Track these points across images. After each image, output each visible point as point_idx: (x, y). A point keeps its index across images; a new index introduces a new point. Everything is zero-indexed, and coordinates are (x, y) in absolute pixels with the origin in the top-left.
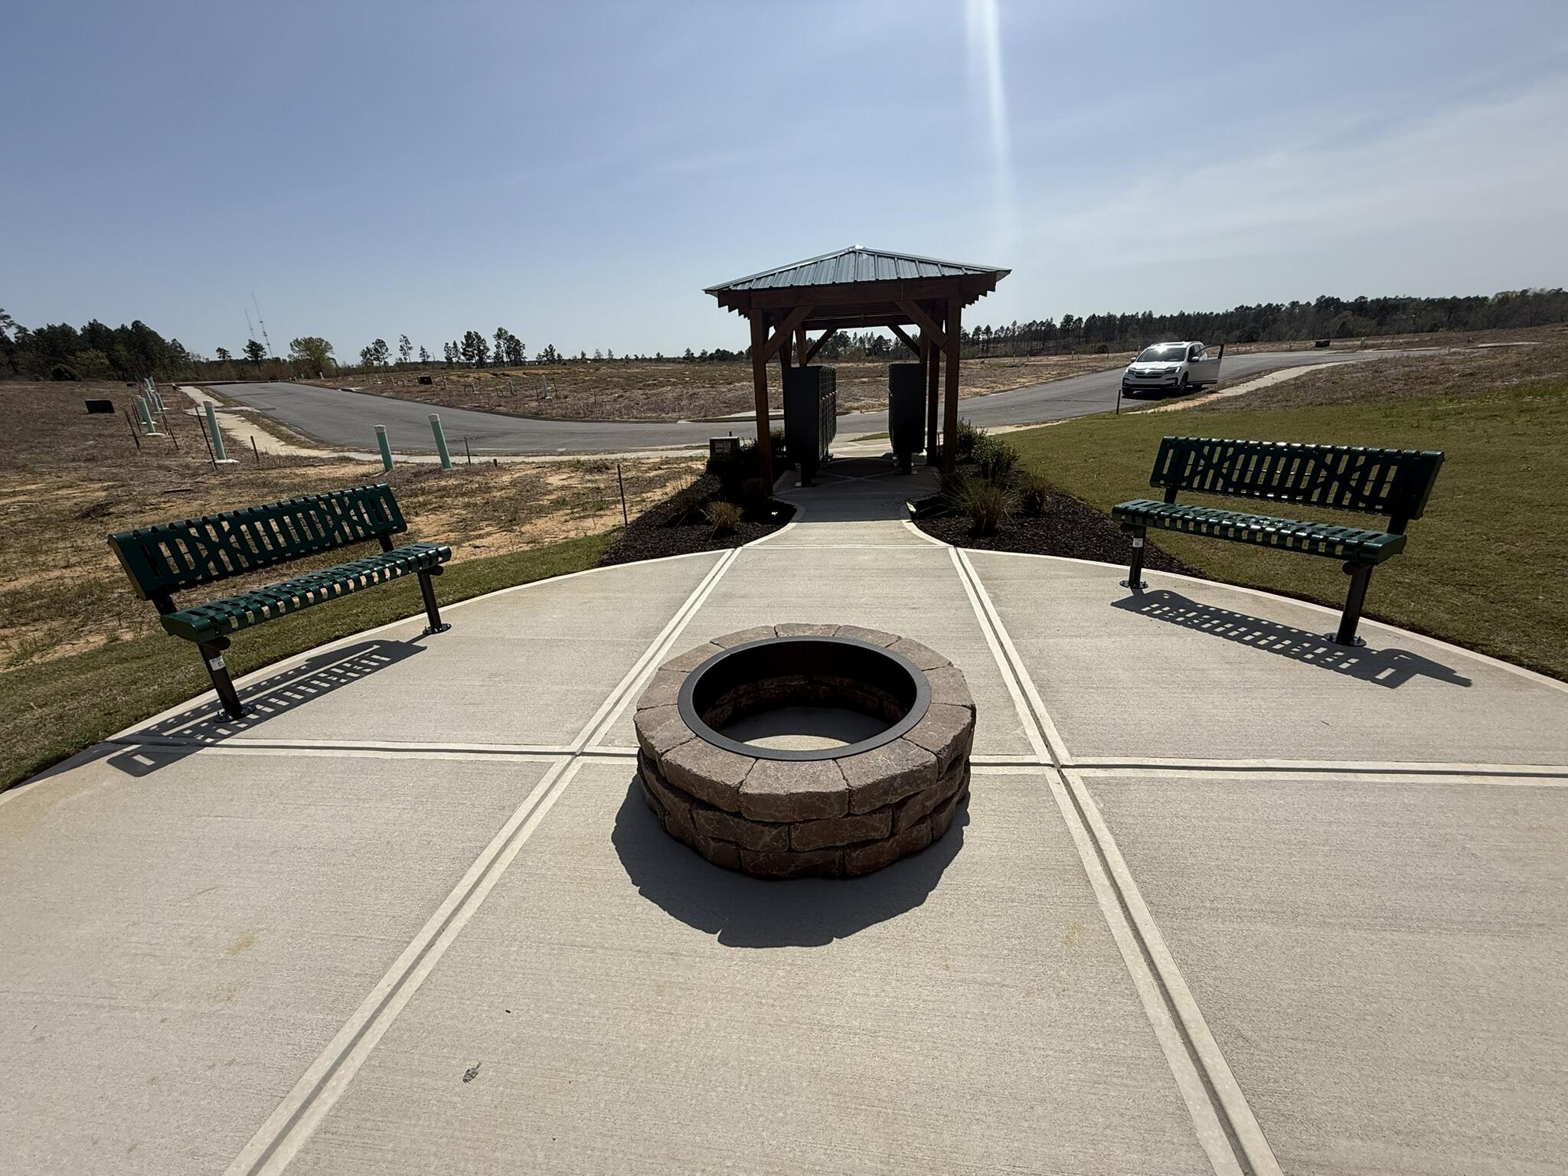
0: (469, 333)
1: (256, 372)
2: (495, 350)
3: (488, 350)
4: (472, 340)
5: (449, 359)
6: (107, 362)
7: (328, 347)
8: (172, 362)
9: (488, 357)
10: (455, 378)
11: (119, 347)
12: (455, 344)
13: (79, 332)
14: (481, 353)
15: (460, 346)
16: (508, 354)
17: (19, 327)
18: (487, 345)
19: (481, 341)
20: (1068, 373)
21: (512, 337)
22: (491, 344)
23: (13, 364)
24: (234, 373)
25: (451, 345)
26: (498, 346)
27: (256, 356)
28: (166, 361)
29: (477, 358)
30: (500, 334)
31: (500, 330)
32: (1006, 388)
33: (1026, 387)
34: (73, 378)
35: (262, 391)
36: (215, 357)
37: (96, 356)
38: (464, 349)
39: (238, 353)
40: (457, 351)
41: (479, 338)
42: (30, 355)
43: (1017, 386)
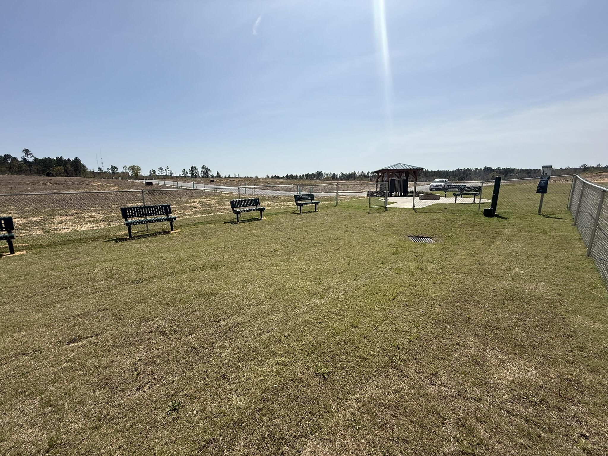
0: (192, 166)
2: (201, 172)
3: (199, 172)
4: (194, 169)
6: (63, 170)
11: (68, 166)
13: (55, 160)
15: (188, 171)
17: (34, 158)
18: (198, 170)
19: (196, 169)
21: (207, 168)
22: (200, 170)
25: (186, 171)
27: (114, 171)
30: (204, 167)
34: (52, 175)
36: (97, 170)
37: (60, 168)
39: (107, 170)
42: (37, 167)
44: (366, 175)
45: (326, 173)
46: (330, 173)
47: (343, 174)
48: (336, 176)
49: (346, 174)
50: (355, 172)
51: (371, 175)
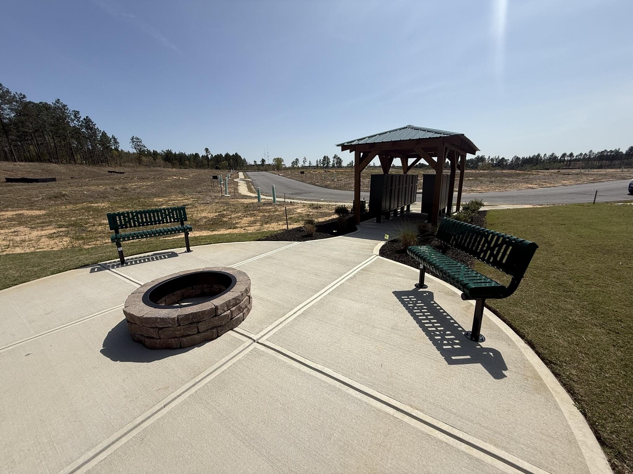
0: (325, 156)
1: (262, 168)
2: (333, 162)
3: (330, 162)
4: (326, 159)
5: (317, 165)
6: (227, 164)
7: (283, 161)
8: (242, 165)
9: (330, 165)
10: (312, 172)
11: (231, 160)
12: (320, 160)
13: (224, 156)
14: (328, 163)
15: (321, 160)
16: (337, 164)
17: (211, 155)
18: (330, 160)
19: (328, 159)
20: (602, 179)
21: (339, 158)
22: (331, 160)
23: (208, 164)
24: (256, 168)
25: (319, 160)
26: (334, 161)
27: (263, 163)
28: (241, 164)
29: (326, 165)
30: (335, 157)
31: (335, 155)
32: (552, 185)
33: (566, 185)
34: (219, 169)
35: (258, 174)
36: (253, 163)
37: (225, 163)
38: (323, 162)
39: (259, 163)
40: (320, 162)
41: (328, 158)
42: (212, 162)
43: (560, 184)
44: (559, 158)
45: (491, 158)
46: (497, 157)
47: (518, 158)
48: (506, 161)
49: (523, 158)
50: (539, 155)
51: (569, 158)
